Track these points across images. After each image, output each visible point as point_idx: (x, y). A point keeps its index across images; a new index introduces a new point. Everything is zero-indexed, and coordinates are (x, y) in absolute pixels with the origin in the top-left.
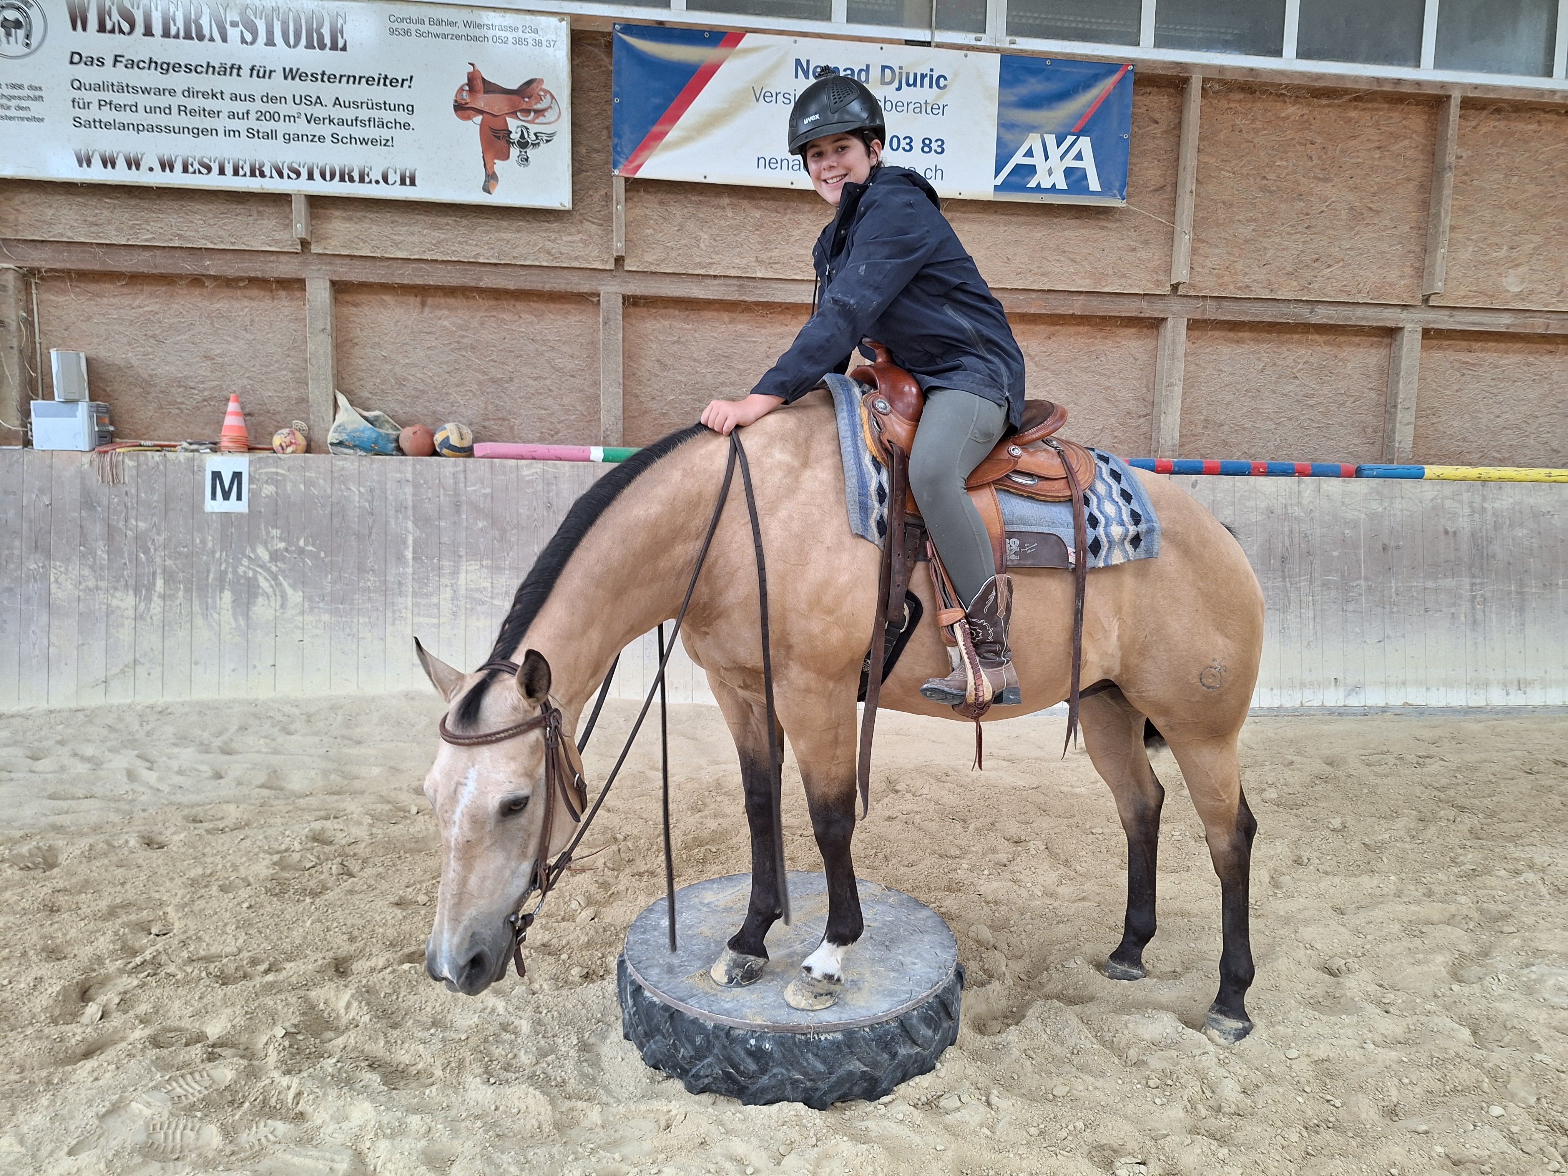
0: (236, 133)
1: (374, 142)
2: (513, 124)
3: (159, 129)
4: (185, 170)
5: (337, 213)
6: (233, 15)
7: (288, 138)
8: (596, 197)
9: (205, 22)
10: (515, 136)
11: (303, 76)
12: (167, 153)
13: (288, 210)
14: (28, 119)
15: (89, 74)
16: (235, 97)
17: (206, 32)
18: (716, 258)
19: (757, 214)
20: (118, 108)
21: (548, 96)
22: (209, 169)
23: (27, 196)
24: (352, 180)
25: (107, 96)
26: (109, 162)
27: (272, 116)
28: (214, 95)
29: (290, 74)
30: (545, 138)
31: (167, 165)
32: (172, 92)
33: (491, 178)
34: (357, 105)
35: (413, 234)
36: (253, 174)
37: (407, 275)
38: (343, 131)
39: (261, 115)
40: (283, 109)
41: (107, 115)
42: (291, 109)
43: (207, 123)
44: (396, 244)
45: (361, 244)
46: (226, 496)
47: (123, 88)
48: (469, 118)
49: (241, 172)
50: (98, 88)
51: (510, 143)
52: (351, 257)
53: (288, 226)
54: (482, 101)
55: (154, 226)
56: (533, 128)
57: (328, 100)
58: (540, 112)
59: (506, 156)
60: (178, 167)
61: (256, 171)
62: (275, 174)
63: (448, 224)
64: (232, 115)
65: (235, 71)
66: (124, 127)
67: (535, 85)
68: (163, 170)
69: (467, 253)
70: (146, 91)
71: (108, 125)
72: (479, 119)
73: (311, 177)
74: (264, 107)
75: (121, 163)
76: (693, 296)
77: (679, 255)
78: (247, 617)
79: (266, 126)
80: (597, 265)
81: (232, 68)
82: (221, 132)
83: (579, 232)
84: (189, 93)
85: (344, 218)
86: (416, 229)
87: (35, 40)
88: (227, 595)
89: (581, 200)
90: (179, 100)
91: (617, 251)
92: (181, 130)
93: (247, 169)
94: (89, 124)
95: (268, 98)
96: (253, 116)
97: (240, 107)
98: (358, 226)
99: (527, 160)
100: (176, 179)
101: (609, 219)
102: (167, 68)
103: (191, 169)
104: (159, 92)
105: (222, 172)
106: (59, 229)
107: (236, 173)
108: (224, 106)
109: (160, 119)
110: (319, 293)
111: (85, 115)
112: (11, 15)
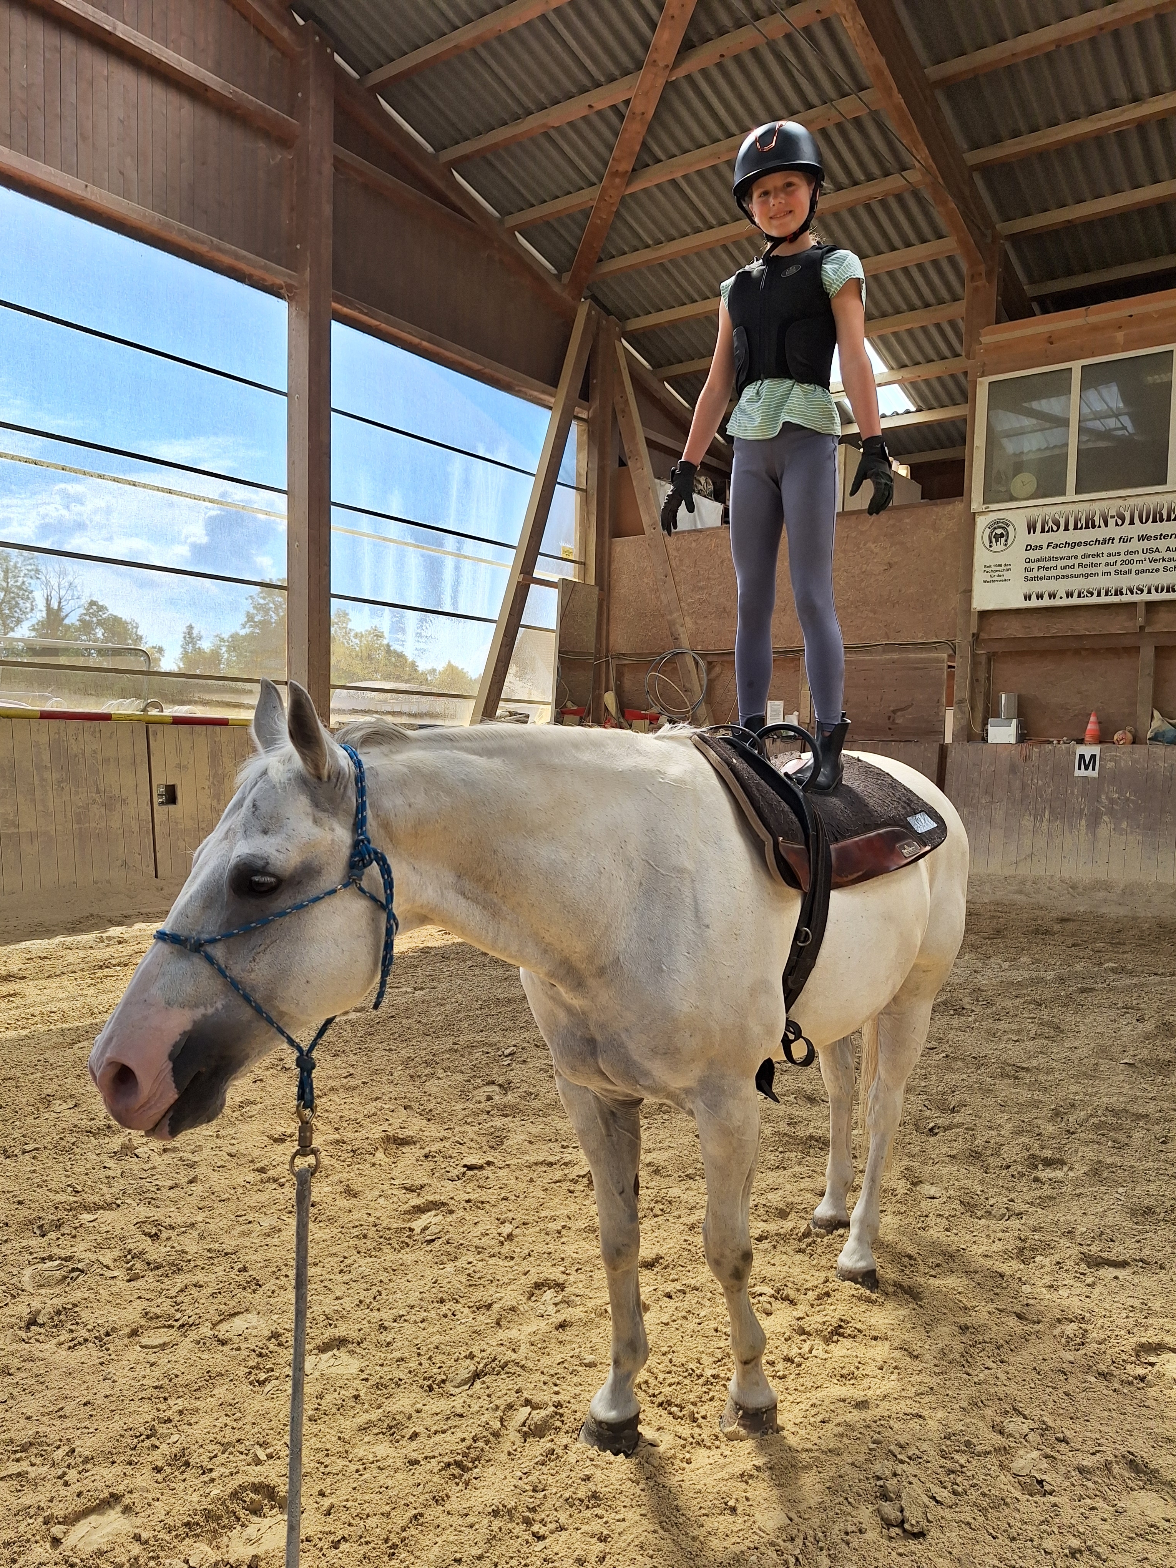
0: (1109, 573)
3: (1067, 577)
4: (1079, 596)
5: (1162, 610)
6: (1112, 513)
7: (1137, 573)
9: (1096, 519)
11: (1149, 538)
12: (1070, 588)
13: (1133, 610)
14: (1002, 581)
15: (1034, 555)
16: (1109, 555)
17: (1097, 524)
20: (1047, 569)
22: (1092, 594)
25: (1041, 564)
26: (1040, 596)
27: (1129, 562)
28: (1098, 555)
29: (1141, 538)
31: (1069, 595)
32: (1076, 557)
36: (1116, 594)
38: (1171, 565)
39: (1123, 562)
40: (1136, 557)
41: (1042, 573)
42: (1141, 556)
43: (1093, 570)
46: (1086, 768)
47: (1051, 559)
49: (1109, 594)
50: (1039, 560)
52: (1169, 633)
53: (1134, 617)
55: (1059, 626)
57: (1162, 548)
60: (1076, 595)
61: (1119, 592)
62: (1128, 592)
64: (1107, 564)
65: (1111, 541)
66: (1049, 578)
68: (1068, 597)
70: (1062, 558)
71: (1041, 578)
73: (1149, 592)
74: (1125, 558)
75: (1046, 596)
78: (1094, 835)
79: (1126, 568)
81: (1109, 540)
82: (1100, 574)
84: (1085, 556)
85: (1166, 612)
87: (1009, 542)
88: (1083, 822)
90: (1079, 560)
92: (1079, 576)
93: (1113, 592)
94: (1032, 579)
95: (1128, 553)
96: (1119, 563)
97: (1112, 560)
100: (1075, 601)
102: (1073, 545)
103: (1082, 596)
104: (1069, 558)
105: (1099, 595)
106: (1009, 632)
107: (1107, 595)
108: (1103, 560)
109: (1068, 572)
110: (1148, 653)
111: (1030, 575)
112: (999, 531)
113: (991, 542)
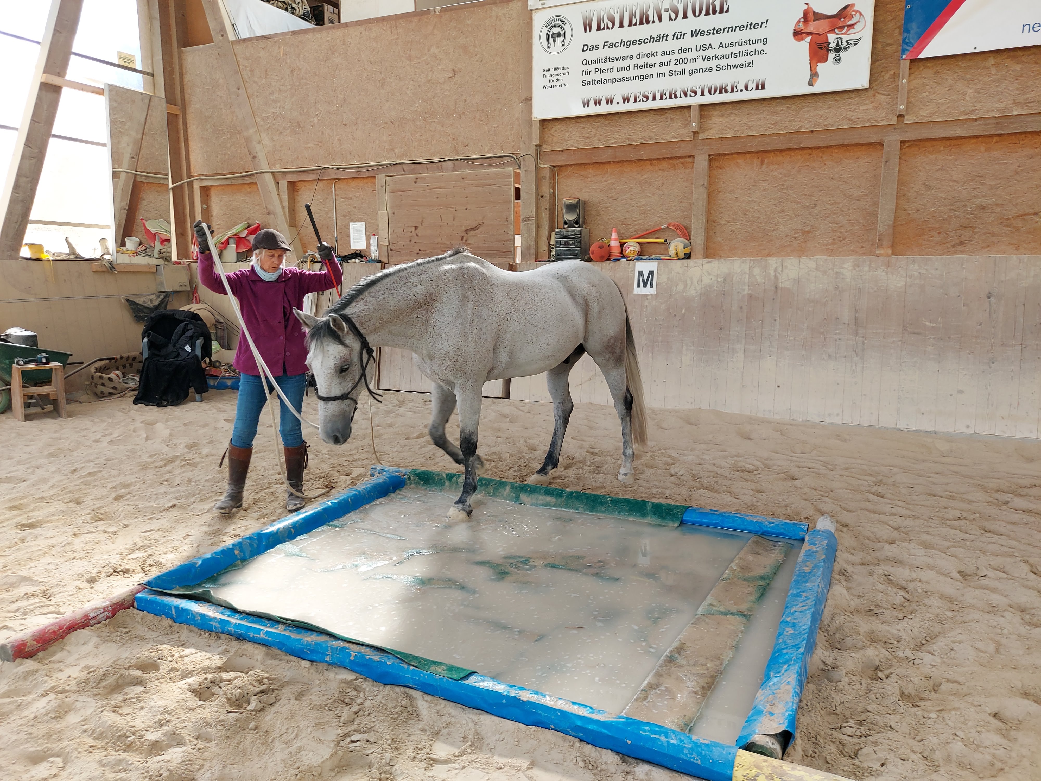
0: (663, 74)
1: (741, 66)
2: (832, 38)
3: (624, 80)
4: (635, 101)
5: (715, 113)
6: (666, 5)
7: (691, 73)
8: (887, 76)
9: (650, 13)
10: (833, 46)
11: (702, 33)
12: (626, 93)
13: (687, 115)
14: (561, 86)
15: (591, 55)
16: (664, 53)
17: (651, 19)
18: (979, 106)
19: (1018, 67)
20: (604, 71)
21: (858, 14)
22: (647, 98)
23: (557, 127)
24: (726, 92)
25: (598, 66)
26: (598, 102)
27: (683, 61)
28: (653, 55)
29: (695, 33)
30: (853, 43)
31: (626, 100)
32: (631, 57)
33: (814, 75)
34: (732, 45)
35: (760, 119)
36: (671, 97)
37: (755, 146)
38: (723, 62)
39: (678, 61)
40: (689, 55)
41: (598, 76)
42: (693, 54)
43: (648, 71)
44: (749, 128)
45: (728, 130)
46: (645, 285)
47: (607, 60)
48: (803, 39)
49: (664, 97)
50: (595, 62)
51: (828, 50)
52: (722, 139)
53: (687, 124)
54: (811, 27)
55: (617, 135)
56: (845, 38)
57: (715, 45)
58: (851, 26)
59: (825, 60)
60: (632, 99)
61: (673, 95)
62: (683, 95)
63: (782, 110)
64: (662, 64)
65: (665, 38)
66: (606, 81)
67: (849, 8)
68: (624, 102)
69: (795, 126)
70: (618, 59)
71: (598, 82)
72: (809, 39)
73: (703, 94)
74: (679, 56)
75: (604, 102)
76: (957, 135)
77: (948, 107)
79: (679, 68)
80: (885, 123)
81: (663, 36)
82: (655, 76)
83: (872, 102)
84: (640, 56)
85: (719, 116)
86: (762, 116)
87: (566, 43)
89: (875, 81)
90: (635, 61)
91: (900, 111)
92: (635, 78)
93: (668, 95)
94: (589, 83)
95: (682, 51)
96: (673, 62)
97: (666, 59)
98: (727, 120)
99: (839, 60)
100: (631, 106)
101: (896, 89)
102: (629, 44)
103: (638, 100)
104: (625, 58)
105: (654, 99)
106: (571, 143)
107: (662, 98)
108: (657, 60)
109: (624, 74)
110: (701, 162)
111: (588, 78)
112: (556, 30)
113: (548, 42)
